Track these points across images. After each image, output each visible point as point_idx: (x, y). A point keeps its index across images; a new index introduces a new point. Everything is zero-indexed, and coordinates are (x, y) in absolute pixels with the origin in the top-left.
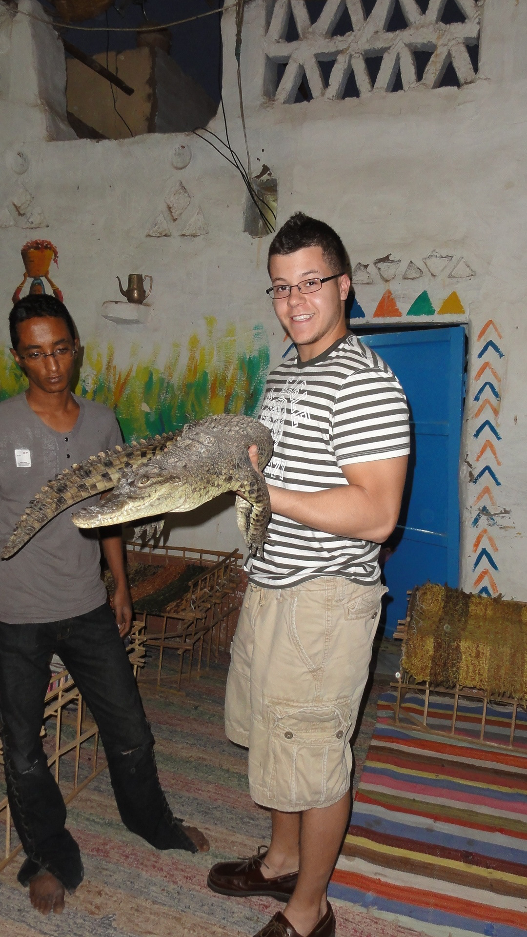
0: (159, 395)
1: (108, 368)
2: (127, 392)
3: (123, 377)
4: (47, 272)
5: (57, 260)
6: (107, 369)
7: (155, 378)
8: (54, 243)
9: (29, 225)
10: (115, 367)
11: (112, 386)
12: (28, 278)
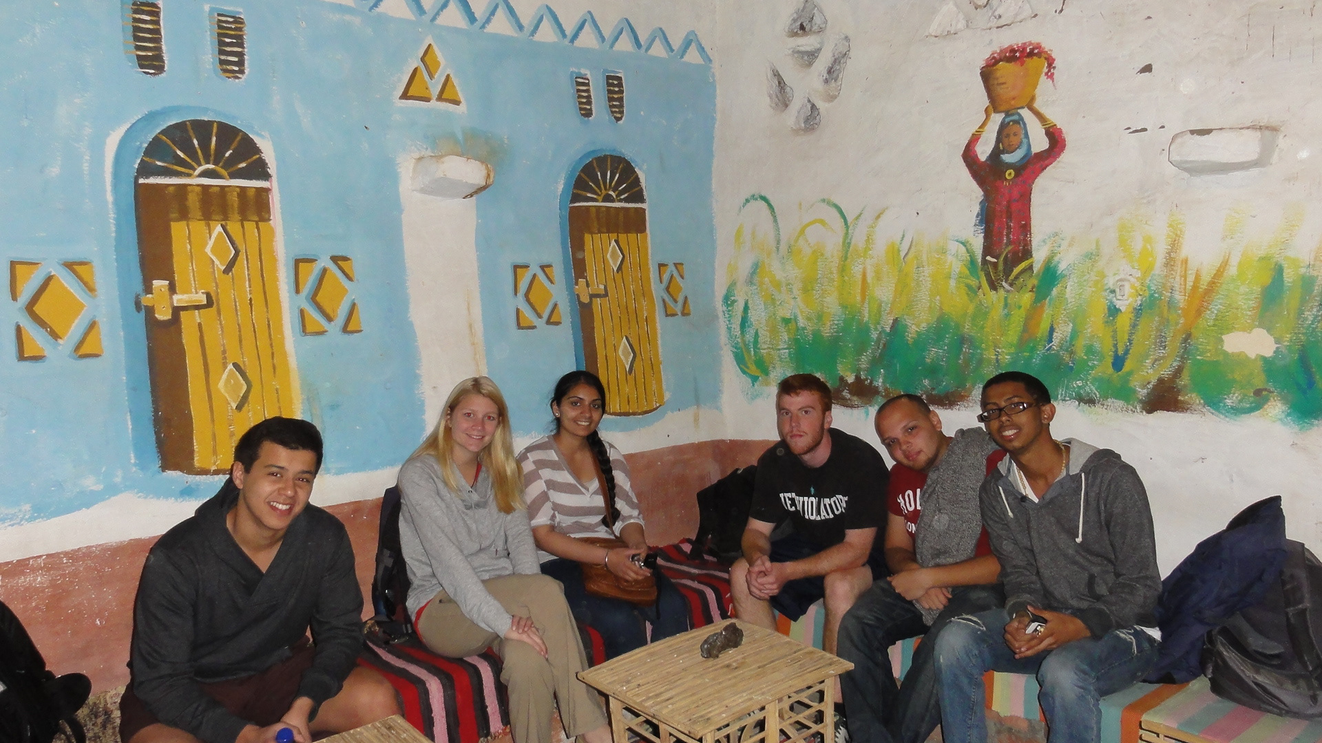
0: (1300, 313)
1: (1170, 262)
2: (1217, 306)
3: (1206, 278)
4: (1033, 99)
5: (1053, 74)
6: (1166, 265)
7: (1289, 276)
8: (1047, 45)
9: (995, 23)
10: (1186, 261)
11: (1180, 298)
12: (993, 115)
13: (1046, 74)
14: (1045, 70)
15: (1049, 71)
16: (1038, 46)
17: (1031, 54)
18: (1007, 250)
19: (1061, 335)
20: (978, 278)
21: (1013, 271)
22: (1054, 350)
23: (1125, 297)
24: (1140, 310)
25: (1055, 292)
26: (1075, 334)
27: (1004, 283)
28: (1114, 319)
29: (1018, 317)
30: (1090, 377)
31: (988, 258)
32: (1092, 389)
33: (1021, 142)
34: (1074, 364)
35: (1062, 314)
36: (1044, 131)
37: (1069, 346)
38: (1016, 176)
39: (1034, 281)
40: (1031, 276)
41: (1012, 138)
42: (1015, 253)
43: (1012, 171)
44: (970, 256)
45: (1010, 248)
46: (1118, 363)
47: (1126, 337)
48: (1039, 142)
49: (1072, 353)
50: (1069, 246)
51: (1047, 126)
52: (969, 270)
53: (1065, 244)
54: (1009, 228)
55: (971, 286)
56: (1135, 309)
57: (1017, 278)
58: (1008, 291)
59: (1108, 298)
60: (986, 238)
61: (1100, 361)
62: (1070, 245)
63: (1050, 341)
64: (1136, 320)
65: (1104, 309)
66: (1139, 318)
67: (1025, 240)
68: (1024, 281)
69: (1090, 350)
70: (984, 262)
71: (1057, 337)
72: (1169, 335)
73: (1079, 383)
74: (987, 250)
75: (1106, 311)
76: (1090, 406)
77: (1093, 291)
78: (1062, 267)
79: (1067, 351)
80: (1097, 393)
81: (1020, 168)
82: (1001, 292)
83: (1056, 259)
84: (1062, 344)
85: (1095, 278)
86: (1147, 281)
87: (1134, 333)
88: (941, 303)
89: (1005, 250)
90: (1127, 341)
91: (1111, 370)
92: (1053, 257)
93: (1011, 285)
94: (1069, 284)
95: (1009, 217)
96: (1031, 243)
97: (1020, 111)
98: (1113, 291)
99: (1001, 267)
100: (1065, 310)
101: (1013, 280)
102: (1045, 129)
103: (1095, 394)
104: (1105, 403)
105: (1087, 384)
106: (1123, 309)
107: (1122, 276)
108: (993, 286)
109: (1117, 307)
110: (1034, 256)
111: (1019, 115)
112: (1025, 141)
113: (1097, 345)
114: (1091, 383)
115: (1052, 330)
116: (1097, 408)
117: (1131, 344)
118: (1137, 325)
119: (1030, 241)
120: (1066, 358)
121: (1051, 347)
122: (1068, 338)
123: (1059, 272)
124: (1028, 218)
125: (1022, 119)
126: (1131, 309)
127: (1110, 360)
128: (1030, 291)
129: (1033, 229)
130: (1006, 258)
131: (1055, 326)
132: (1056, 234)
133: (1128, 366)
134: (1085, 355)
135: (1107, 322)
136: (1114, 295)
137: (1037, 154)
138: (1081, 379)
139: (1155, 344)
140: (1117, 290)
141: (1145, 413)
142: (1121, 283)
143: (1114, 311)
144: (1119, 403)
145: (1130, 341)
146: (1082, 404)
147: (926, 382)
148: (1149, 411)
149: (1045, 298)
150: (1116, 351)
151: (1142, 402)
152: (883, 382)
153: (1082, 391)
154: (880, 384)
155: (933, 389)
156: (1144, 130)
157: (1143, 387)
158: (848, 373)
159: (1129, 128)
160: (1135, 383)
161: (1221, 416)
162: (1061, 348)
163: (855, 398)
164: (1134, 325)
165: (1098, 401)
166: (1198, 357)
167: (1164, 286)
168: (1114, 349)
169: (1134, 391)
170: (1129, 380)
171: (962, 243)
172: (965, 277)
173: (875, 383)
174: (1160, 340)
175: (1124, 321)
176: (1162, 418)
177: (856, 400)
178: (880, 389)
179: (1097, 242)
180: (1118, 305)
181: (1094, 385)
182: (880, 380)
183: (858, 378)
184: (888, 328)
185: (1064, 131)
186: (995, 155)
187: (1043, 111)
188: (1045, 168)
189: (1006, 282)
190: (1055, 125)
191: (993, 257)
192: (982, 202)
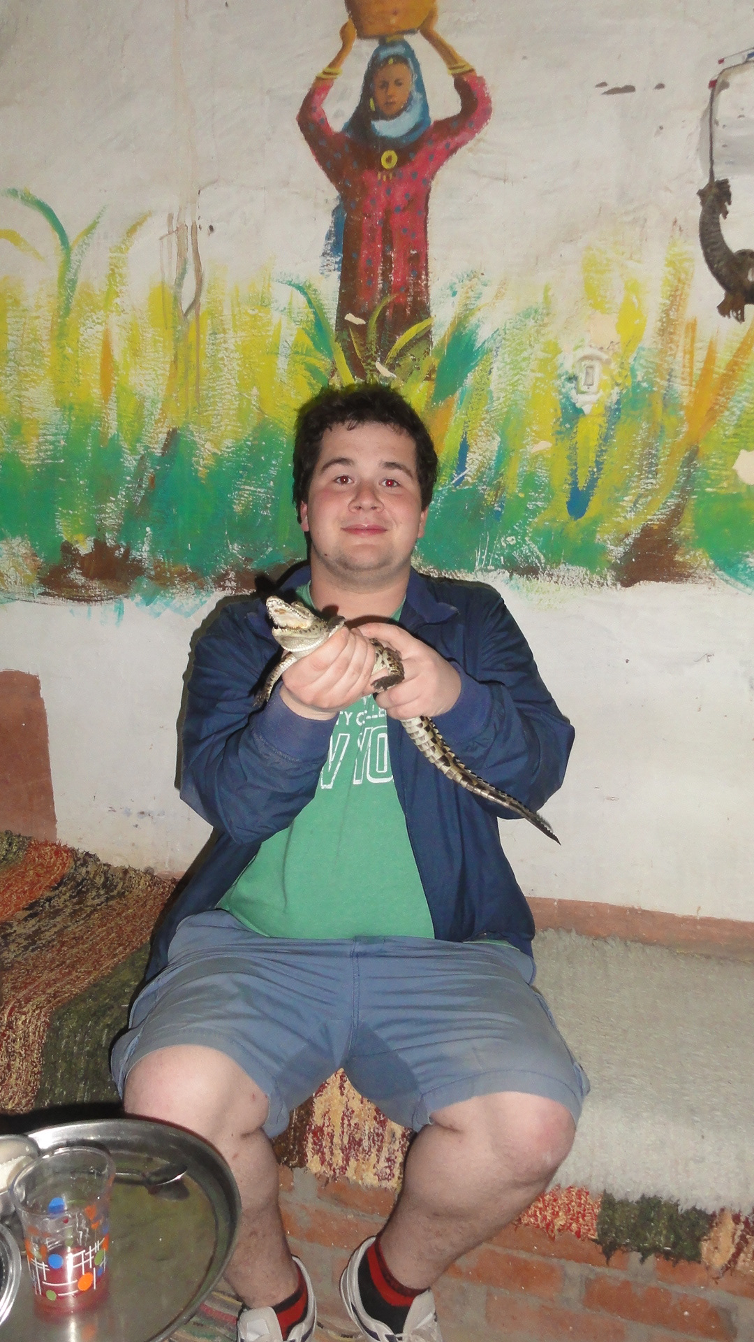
18: (383, 303)
19: (480, 458)
20: (330, 354)
21: (394, 342)
22: (467, 483)
23: (594, 388)
24: (618, 410)
25: (470, 379)
26: (503, 455)
27: (378, 365)
28: (571, 428)
30: (529, 530)
31: (350, 317)
32: (532, 549)
33: (410, 99)
34: (501, 507)
35: (484, 419)
36: (451, 80)
37: (494, 476)
38: (401, 163)
39: (433, 360)
40: (427, 352)
41: (392, 89)
42: (398, 308)
43: (393, 153)
44: (315, 313)
45: (389, 299)
46: (578, 503)
47: (592, 457)
48: (444, 101)
49: (498, 488)
50: (497, 297)
51: (458, 71)
52: (312, 339)
53: (488, 293)
54: (387, 260)
55: (316, 369)
56: (608, 409)
57: (402, 354)
58: (385, 379)
59: (563, 390)
60: (344, 279)
61: (546, 500)
62: (498, 295)
63: (461, 466)
64: (609, 429)
65: (556, 410)
66: (614, 424)
67: (416, 284)
68: (414, 360)
69: (530, 482)
70: (342, 324)
71: (473, 460)
72: (664, 454)
73: (511, 540)
74: (347, 301)
75: (559, 413)
76: (528, 579)
77: (537, 379)
78: (484, 334)
79: (489, 484)
80: (542, 557)
81: (407, 149)
83: (473, 320)
84: (483, 473)
85: (541, 355)
86: (631, 361)
87: (605, 451)
88: (260, 400)
89: (380, 301)
90: (594, 464)
91: (565, 515)
92: (466, 317)
93: (391, 368)
94: (495, 366)
95: (388, 241)
96: (427, 292)
97: (408, 38)
98: (573, 379)
99: (372, 335)
100: (487, 412)
101: (395, 359)
102: (454, 75)
103: (538, 558)
104: (555, 572)
105: (524, 541)
106: (587, 409)
107: (588, 351)
108: (358, 370)
109: (578, 405)
110: (433, 312)
111: (407, 45)
112: (417, 96)
113: (542, 473)
114: (531, 539)
115: (464, 448)
116: (542, 583)
117: (599, 470)
118: (612, 437)
119: (427, 286)
120: (489, 496)
121: (463, 477)
122: (492, 463)
123: (478, 345)
124: (423, 244)
125: (411, 53)
126: (602, 410)
127: (564, 498)
128: (427, 379)
129: (432, 265)
130: (381, 320)
131: (470, 441)
132: (472, 275)
133: (593, 508)
134: (520, 491)
135: (560, 433)
136: (573, 385)
137: (438, 123)
138: (515, 533)
139: (640, 469)
140: (582, 377)
141: (619, 586)
142: (587, 363)
143: (572, 414)
144: (578, 571)
145: (599, 464)
146: (515, 576)
147: (235, 548)
148: (628, 583)
149: (453, 392)
150: (575, 483)
151: (614, 567)
152: (152, 552)
153: (516, 554)
154: (145, 555)
155: (249, 560)
156: (630, 89)
157: (619, 541)
158: (81, 537)
159: (604, 84)
160: (604, 537)
161: (741, 586)
162: (480, 479)
163: (95, 584)
164: (606, 439)
165: (544, 569)
166: (708, 490)
167: (657, 369)
168: (570, 480)
169: (603, 550)
170: (595, 532)
171: (299, 288)
172: (308, 354)
173: (135, 554)
174: (649, 465)
175: (589, 431)
176: (647, 591)
177: (96, 587)
178: (146, 564)
179: (547, 289)
180: (582, 401)
181: (536, 542)
182: (146, 547)
183: (100, 545)
184: (158, 452)
185: (489, 82)
186: (361, 120)
187: (450, 40)
188: (454, 151)
189: (382, 362)
190: (472, 70)
191: (357, 315)
192: (335, 212)
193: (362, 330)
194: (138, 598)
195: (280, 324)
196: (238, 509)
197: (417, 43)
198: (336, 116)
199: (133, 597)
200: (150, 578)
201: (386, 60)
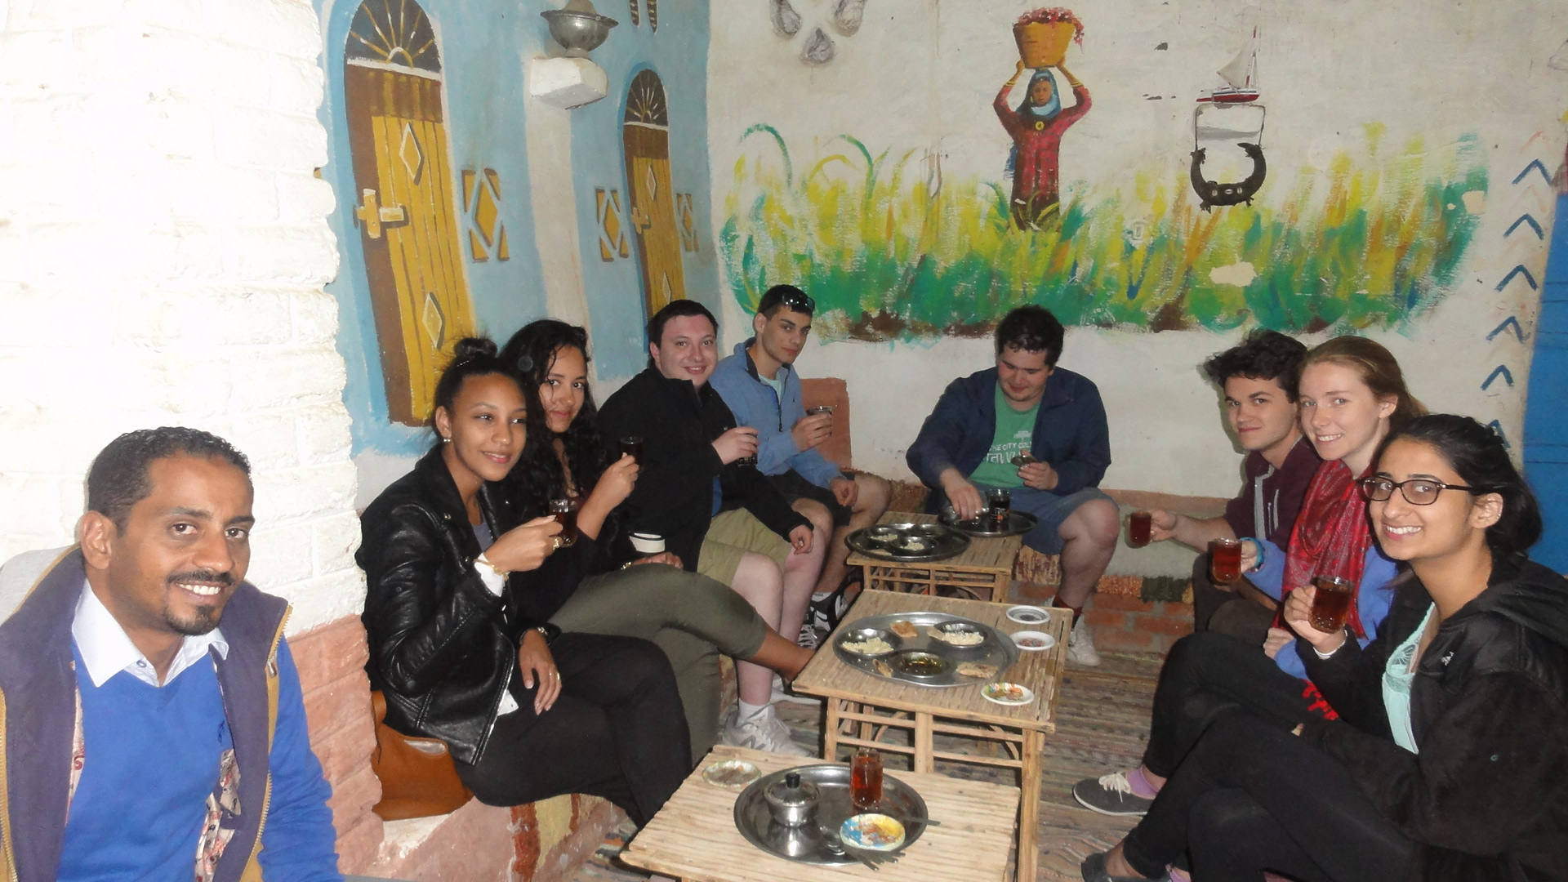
0: (1272, 250)
1: (1177, 209)
2: (1212, 245)
3: (1204, 224)
4: (1062, 59)
5: (1080, 39)
6: (1175, 211)
8: (1074, 10)
11: (1183, 238)
12: (1025, 70)
13: (1075, 39)
14: (1074, 35)
15: (1078, 36)
16: (1069, 13)
17: (1062, 19)
18: (1035, 194)
19: (1083, 270)
21: (1040, 212)
22: (1076, 282)
23: (1140, 238)
24: (1153, 248)
25: (1078, 232)
26: (1095, 269)
27: (1032, 224)
28: (1128, 257)
29: (1045, 254)
30: (1108, 305)
31: (1018, 200)
32: (1109, 315)
33: (1051, 98)
34: (1094, 294)
35: (1085, 251)
36: (1072, 90)
37: (1090, 279)
38: (1046, 128)
39: (1060, 222)
40: (1057, 218)
41: (1042, 92)
42: (1042, 197)
43: (1042, 123)
44: (1001, 198)
45: (1038, 193)
46: (1132, 292)
47: (1140, 270)
48: (1068, 100)
49: (1092, 285)
50: (1092, 193)
51: (1074, 85)
52: (998, 211)
53: (1088, 191)
54: (1038, 174)
55: (1002, 225)
56: (1148, 247)
57: (1044, 218)
58: (1036, 231)
59: (1126, 238)
60: (1015, 182)
61: (1116, 290)
62: (1094, 191)
63: (1073, 274)
64: (1148, 257)
65: (1122, 248)
66: (1151, 254)
67: (1052, 185)
68: (1050, 222)
69: (1108, 282)
70: (1014, 204)
71: (1080, 271)
72: (1175, 269)
73: (1099, 310)
74: (1017, 193)
75: (1124, 249)
76: (1106, 331)
77: (1113, 232)
78: (1086, 211)
79: (1087, 283)
80: (1114, 318)
81: (1049, 121)
82: (1029, 231)
83: (1081, 203)
84: (1085, 277)
85: (1115, 221)
86: (1159, 224)
87: (1146, 267)
88: (970, 240)
89: (1033, 193)
90: (1141, 274)
91: (1126, 298)
92: (1076, 202)
93: (1039, 225)
94: (1092, 225)
95: (1038, 164)
96: (1058, 189)
97: (1051, 70)
98: (1131, 233)
99: (1029, 209)
100: (1087, 247)
101: (1040, 221)
102: (1072, 87)
103: (1112, 319)
104: (1120, 327)
105: (1105, 311)
106: (1137, 247)
107: (1138, 220)
108: (1022, 225)
109: (1133, 245)
110: (1060, 200)
111: (1050, 73)
112: (1054, 96)
113: (1115, 277)
114: (1109, 309)
115: (1075, 265)
116: (1114, 331)
117: (1143, 276)
118: (1150, 260)
119: (1057, 187)
120: (1087, 289)
121: (1074, 280)
122: (1089, 272)
123: (1083, 215)
124: (1056, 167)
125: (1051, 76)
126: (1145, 248)
127: (1125, 291)
128: (1056, 231)
129: (1061, 176)
130: (1034, 201)
131: (1078, 262)
132: (1081, 182)
133: (1141, 294)
134: (1104, 286)
135: (1124, 258)
136: (1131, 236)
137: (1064, 109)
138: (1100, 307)
139: (1163, 276)
140: (1135, 232)
141: (1153, 332)
142: (1137, 226)
143: (1130, 249)
144: (1133, 325)
145: (1143, 274)
146: (1100, 328)
147: (955, 314)
148: (1157, 331)
149: (1070, 237)
150: (1131, 282)
151: (1151, 323)
152: (911, 316)
153: (1101, 317)
154: (907, 318)
155: (962, 320)
156: (1159, 98)
157: (1152, 311)
158: (873, 309)
159: (1147, 95)
160: (1145, 309)
161: (1212, 332)
162: (1083, 280)
163: (879, 332)
164: (1147, 261)
165: (1115, 324)
166: (1197, 286)
167: (1172, 228)
168: (1129, 281)
169: (1145, 315)
170: (1141, 306)
171: (991, 186)
172: (995, 218)
173: (902, 317)
174: (1167, 273)
175: (1138, 257)
176: (1167, 335)
177: (880, 334)
178: (908, 322)
179: (1118, 190)
180: (1134, 243)
181: (1111, 312)
182: (908, 314)
183: (883, 313)
184: (915, 265)
185: (1090, 91)
186: (1026, 107)
187: (1072, 71)
188: (1073, 123)
189: (1034, 222)
190: (1082, 86)
191: (1021, 199)
192: (1011, 150)
193: (1024, 207)
194: (902, 340)
195: (981, 203)
196: (957, 294)
197: (1055, 71)
198: (1013, 104)
199: (899, 339)
200: (910, 329)
201: (1039, 79)
